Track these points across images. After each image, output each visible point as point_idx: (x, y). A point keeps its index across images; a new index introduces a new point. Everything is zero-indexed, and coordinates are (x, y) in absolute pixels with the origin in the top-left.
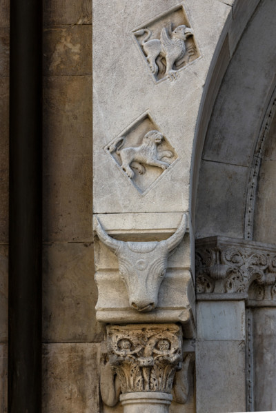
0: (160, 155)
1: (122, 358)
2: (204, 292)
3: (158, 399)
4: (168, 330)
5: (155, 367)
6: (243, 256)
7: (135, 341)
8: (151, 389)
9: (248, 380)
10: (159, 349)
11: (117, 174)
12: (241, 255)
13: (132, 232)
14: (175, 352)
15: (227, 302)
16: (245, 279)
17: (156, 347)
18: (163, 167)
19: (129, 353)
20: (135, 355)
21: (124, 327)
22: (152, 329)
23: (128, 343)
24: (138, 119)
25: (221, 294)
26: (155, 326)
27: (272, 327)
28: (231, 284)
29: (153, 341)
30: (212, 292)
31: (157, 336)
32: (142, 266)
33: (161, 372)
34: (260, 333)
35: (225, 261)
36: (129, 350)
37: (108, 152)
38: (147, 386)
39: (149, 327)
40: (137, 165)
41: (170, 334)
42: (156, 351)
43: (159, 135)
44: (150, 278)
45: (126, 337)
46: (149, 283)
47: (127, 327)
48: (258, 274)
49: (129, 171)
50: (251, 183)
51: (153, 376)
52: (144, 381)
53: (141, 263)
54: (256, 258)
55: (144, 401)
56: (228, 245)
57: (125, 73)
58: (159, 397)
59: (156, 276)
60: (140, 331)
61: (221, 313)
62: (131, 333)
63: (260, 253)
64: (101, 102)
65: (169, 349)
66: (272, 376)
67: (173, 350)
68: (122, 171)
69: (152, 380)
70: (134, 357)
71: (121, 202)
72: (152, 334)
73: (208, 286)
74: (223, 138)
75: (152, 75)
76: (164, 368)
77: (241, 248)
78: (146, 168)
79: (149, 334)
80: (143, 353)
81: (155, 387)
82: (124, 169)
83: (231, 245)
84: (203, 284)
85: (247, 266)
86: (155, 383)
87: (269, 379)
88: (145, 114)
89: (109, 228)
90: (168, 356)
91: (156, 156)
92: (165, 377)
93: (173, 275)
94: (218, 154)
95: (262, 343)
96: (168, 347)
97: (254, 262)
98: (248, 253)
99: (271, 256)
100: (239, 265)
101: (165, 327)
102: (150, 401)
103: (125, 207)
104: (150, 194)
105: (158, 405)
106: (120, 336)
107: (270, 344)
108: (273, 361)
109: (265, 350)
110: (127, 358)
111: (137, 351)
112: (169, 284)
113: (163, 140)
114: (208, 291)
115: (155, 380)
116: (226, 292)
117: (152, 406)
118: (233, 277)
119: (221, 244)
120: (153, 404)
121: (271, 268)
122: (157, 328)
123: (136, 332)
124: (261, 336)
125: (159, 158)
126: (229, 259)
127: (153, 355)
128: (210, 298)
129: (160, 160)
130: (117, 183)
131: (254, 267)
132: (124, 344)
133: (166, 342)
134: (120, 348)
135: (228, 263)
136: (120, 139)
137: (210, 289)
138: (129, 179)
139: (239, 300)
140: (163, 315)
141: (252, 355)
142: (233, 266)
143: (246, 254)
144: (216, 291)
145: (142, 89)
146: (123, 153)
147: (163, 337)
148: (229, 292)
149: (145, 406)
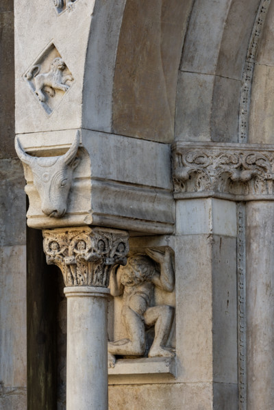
0: (64, 79)
1: (52, 258)
2: (180, 192)
3: (84, 292)
4: (84, 232)
5: (78, 265)
6: (210, 157)
7: (61, 242)
8: (78, 284)
9: (239, 268)
10: (77, 249)
11: (32, 98)
12: (208, 157)
13: (42, 149)
14: (90, 251)
15: (198, 200)
16: (212, 178)
17: (76, 246)
18: (64, 89)
19: (57, 253)
20: (61, 254)
21: (52, 231)
22: (72, 232)
23: (55, 244)
24: (46, 48)
25: (192, 192)
26: (74, 229)
27: (257, 219)
28: (199, 183)
29: (73, 242)
30: (186, 191)
31: (76, 238)
32: (47, 179)
33: (85, 268)
34: (248, 224)
35: (187, 164)
36: (56, 251)
37: (26, 79)
38: (75, 281)
39: (70, 230)
40: (48, 89)
41: (85, 236)
42: (75, 251)
43: (60, 61)
44: (53, 189)
45: (54, 239)
46: (52, 193)
47: (54, 231)
48: (227, 172)
49: (41, 95)
50: (243, 87)
51: (78, 273)
52: (72, 277)
53: (45, 176)
54: (225, 158)
55: (73, 294)
56: (190, 148)
57: (37, 8)
58: (85, 291)
59: (57, 187)
60: (64, 234)
61: (193, 210)
62: (57, 236)
63: (230, 153)
64: (20, 36)
65: (85, 248)
66: (257, 264)
67: (87, 250)
68: (35, 95)
69: (78, 276)
70: (61, 257)
71: (34, 123)
72: (72, 236)
73: (182, 186)
74: (196, 50)
75: (55, 8)
76: (88, 265)
77: (207, 151)
78: (56, 91)
79: (70, 236)
80: (67, 253)
81: (81, 282)
82: (37, 94)
83: (194, 149)
84: (178, 184)
85: (214, 166)
86: (81, 278)
87: (255, 266)
88: (51, 43)
89: (26, 146)
90: (84, 255)
91: (60, 80)
92: (90, 273)
93: (79, 184)
94: (192, 65)
95: (250, 234)
96: (84, 247)
97: (223, 162)
98: (216, 154)
99: (245, 154)
100: (204, 165)
101: (81, 229)
102: (78, 294)
103: (37, 127)
104: (54, 114)
105: (86, 298)
106: (51, 239)
107: (256, 235)
108: (258, 250)
109: (252, 241)
110: (56, 258)
111: (62, 251)
112: (77, 192)
113: (65, 65)
114: (183, 190)
115: (80, 276)
116: (196, 191)
117: (80, 298)
118: (199, 177)
119: (182, 149)
120: (81, 296)
121: (245, 166)
122: (76, 231)
123: (61, 235)
124: (249, 227)
125: (63, 82)
126: (191, 160)
127: (74, 254)
128: (184, 197)
129: (64, 84)
130: (31, 106)
131: (223, 166)
132: (53, 246)
133: (83, 243)
134: (51, 249)
135: (190, 165)
136: (34, 67)
137: (184, 188)
138: (40, 102)
139: (207, 197)
140: (73, 220)
141: (244, 245)
142: (195, 167)
143: (213, 155)
144: (189, 190)
145: (48, 21)
146: (36, 79)
147: (80, 238)
148: (199, 190)
149: (75, 298)
